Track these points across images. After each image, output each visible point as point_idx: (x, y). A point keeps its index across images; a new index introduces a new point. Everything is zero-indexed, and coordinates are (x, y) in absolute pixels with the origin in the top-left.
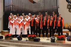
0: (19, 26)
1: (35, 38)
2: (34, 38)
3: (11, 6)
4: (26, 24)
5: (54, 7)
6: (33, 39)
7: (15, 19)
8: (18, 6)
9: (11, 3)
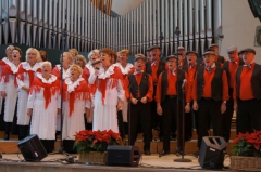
1: (115, 147)
2: (109, 148)
3: (13, 21)
8: (46, 26)
9: (13, 7)
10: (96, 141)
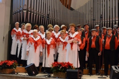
0: (35, 45)
4: (51, 44)
5: (114, 20)
6: (64, 72)
7: (28, 31)
8: (40, 14)
9: (25, 5)
10: (61, 67)
